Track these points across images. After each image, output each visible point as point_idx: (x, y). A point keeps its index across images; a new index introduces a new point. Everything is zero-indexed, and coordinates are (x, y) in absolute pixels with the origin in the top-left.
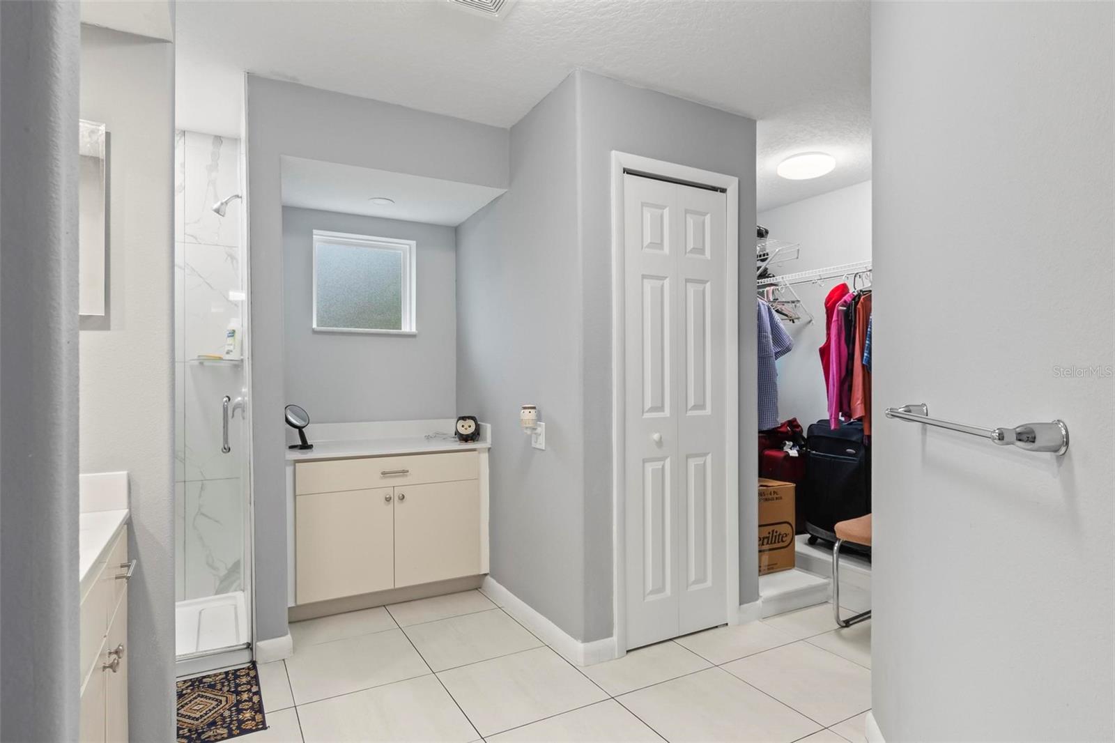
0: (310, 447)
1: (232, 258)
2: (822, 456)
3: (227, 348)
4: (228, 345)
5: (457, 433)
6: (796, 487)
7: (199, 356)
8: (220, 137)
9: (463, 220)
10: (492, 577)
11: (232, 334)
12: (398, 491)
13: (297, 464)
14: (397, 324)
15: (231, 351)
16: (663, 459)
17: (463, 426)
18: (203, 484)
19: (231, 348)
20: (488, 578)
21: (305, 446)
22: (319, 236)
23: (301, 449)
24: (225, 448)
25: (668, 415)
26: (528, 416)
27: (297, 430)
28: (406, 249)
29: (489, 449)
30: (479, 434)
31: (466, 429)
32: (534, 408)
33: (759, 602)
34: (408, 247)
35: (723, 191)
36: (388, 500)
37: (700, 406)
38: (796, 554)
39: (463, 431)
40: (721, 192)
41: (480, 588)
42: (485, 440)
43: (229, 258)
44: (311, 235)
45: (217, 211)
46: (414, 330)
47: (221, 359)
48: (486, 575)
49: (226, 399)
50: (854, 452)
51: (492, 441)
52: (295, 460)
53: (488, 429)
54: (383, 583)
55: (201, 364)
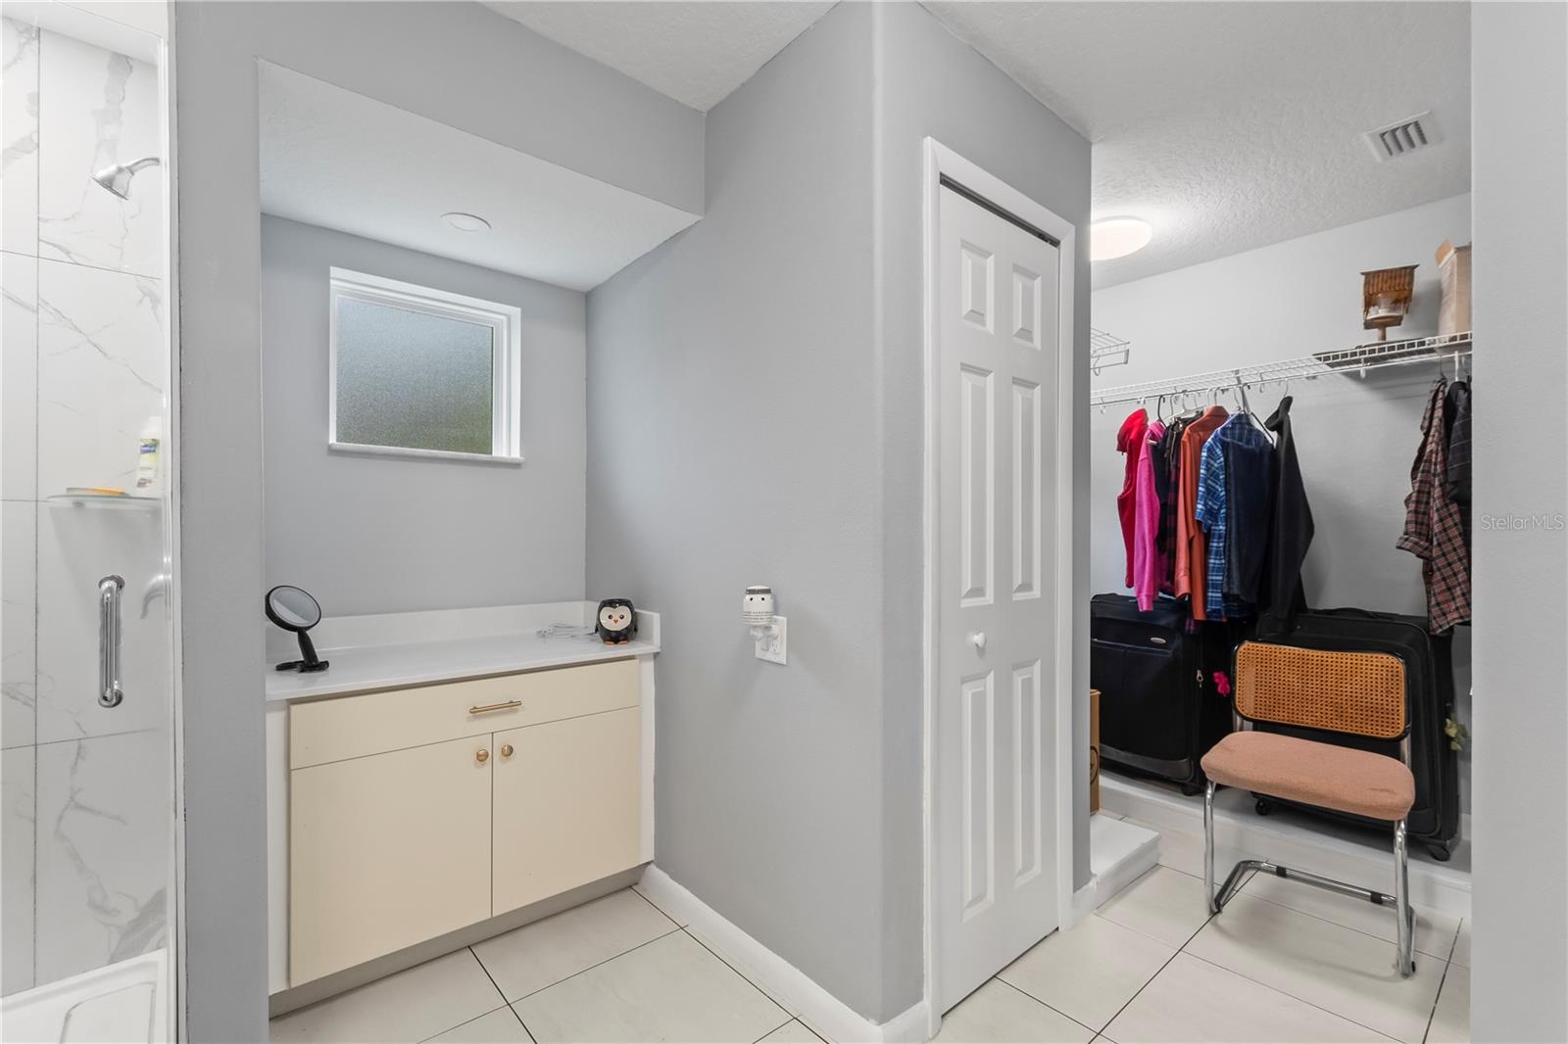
0: (322, 666)
1: (155, 301)
2: (1114, 646)
3: (141, 475)
4: (142, 469)
5: (599, 628)
6: (1100, 696)
7: (69, 489)
8: (127, 57)
9: (600, 282)
10: (659, 866)
11: (151, 447)
12: (501, 741)
13: (294, 708)
14: (486, 446)
15: (150, 482)
16: (982, 676)
17: (610, 617)
18: (80, 748)
19: (148, 475)
20: (653, 867)
21: (311, 663)
22: (342, 281)
23: (302, 671)
24: (105, 698)
25: (992, 602)
26: (759, 605)
27: (296, 634)
28: (505, 318)
29: (656, 655)
30: (636, 630)
31: (616, 621)
32: (767, 591)
33: (1092, 884)
34: (504, 318)
35: (1055, 243)
36: (482, 758)
37: (1026, 586)
38: (1100, 789)
39: (611, 625)
40: (1051, 243)
41: (637, 884)
42: (649, 639)
43: (147, 299)
44: (326, 277)
45: (108, 184)
46: (516, 454)
47: (123, 495)
48: (648, 863)
49: (112, 584)
50: (1164, 641)
51: (662, 644)
52: (288, 700)
53: (653, 620)
54: (474, 913)
55: (79, 505)
